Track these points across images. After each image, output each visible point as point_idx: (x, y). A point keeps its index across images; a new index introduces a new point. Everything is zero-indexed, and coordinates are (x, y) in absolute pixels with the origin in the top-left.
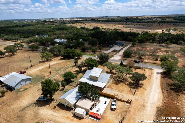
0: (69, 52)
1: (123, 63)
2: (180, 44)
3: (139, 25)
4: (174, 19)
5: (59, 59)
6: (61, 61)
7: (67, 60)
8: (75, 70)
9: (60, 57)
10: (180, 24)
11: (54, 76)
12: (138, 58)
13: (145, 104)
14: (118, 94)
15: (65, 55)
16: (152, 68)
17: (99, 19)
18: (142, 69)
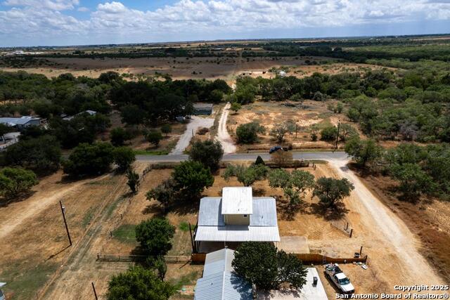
0: (89, 154)
1: (264, 160)
2: (318, 98)
3: (207, 61)
4: (264, 48)
5: (57, 183)
6: (71, 189)
7: (88, 181)
8: (145, 207)
9: (59, 176)
10: (283, 58)
11: (89, 247)
12: (273, 140)
13: (391, 252)
14: (318, 246)
15: (79, 164)
16: (324, 159)
17: (95, 52)
18: (308, 166)
